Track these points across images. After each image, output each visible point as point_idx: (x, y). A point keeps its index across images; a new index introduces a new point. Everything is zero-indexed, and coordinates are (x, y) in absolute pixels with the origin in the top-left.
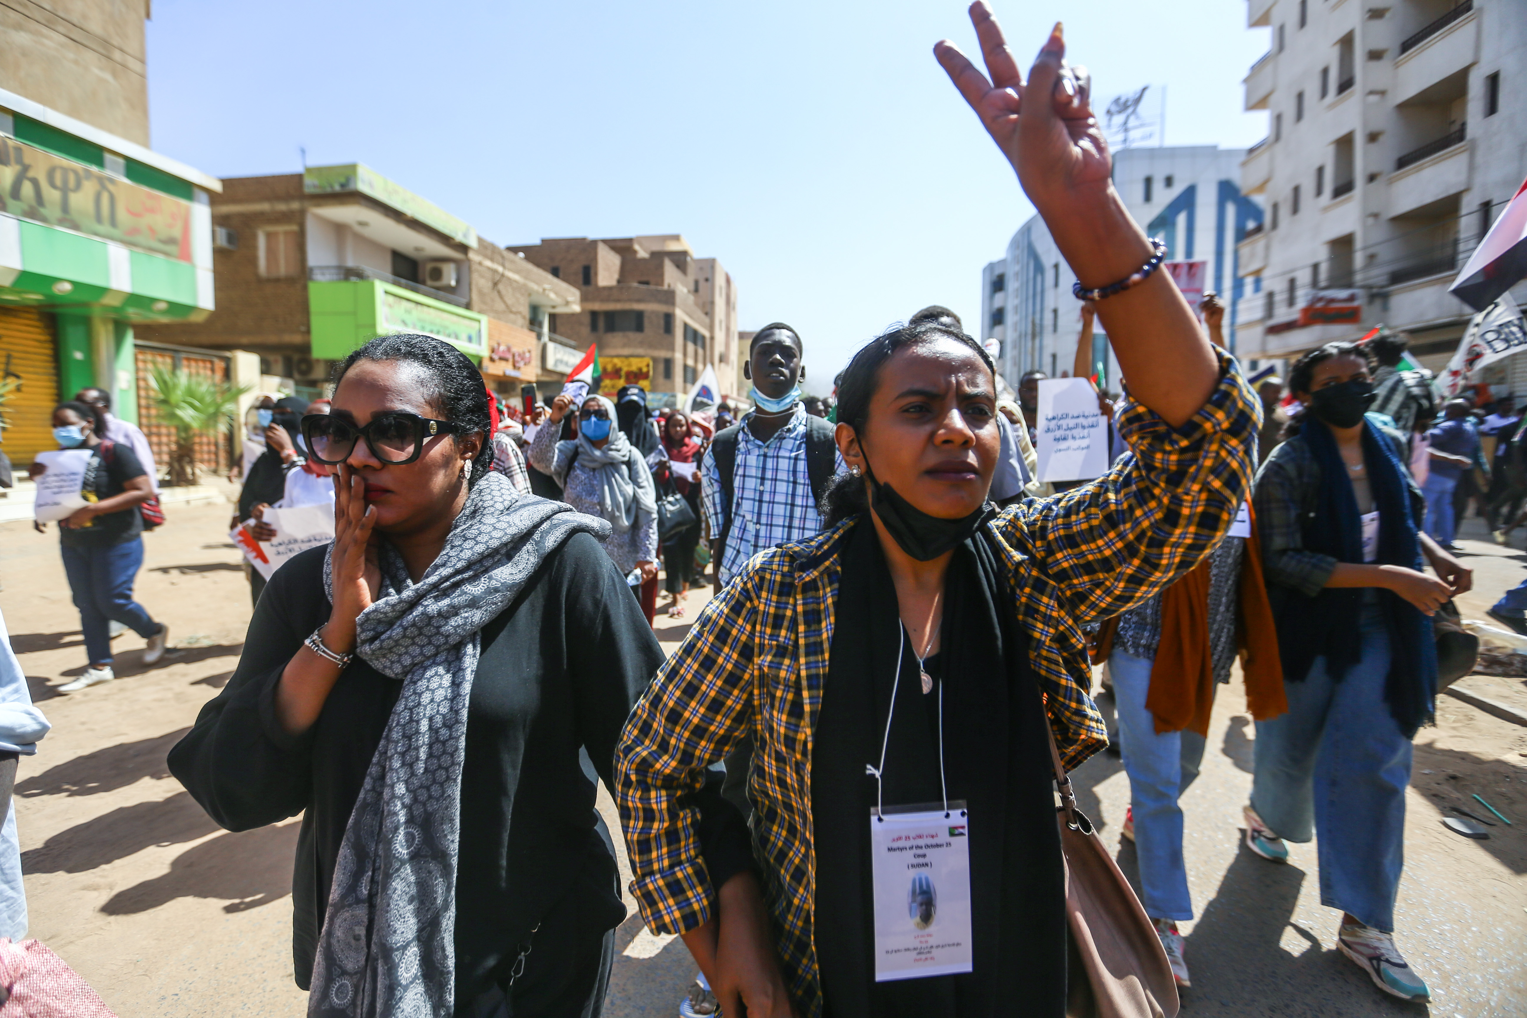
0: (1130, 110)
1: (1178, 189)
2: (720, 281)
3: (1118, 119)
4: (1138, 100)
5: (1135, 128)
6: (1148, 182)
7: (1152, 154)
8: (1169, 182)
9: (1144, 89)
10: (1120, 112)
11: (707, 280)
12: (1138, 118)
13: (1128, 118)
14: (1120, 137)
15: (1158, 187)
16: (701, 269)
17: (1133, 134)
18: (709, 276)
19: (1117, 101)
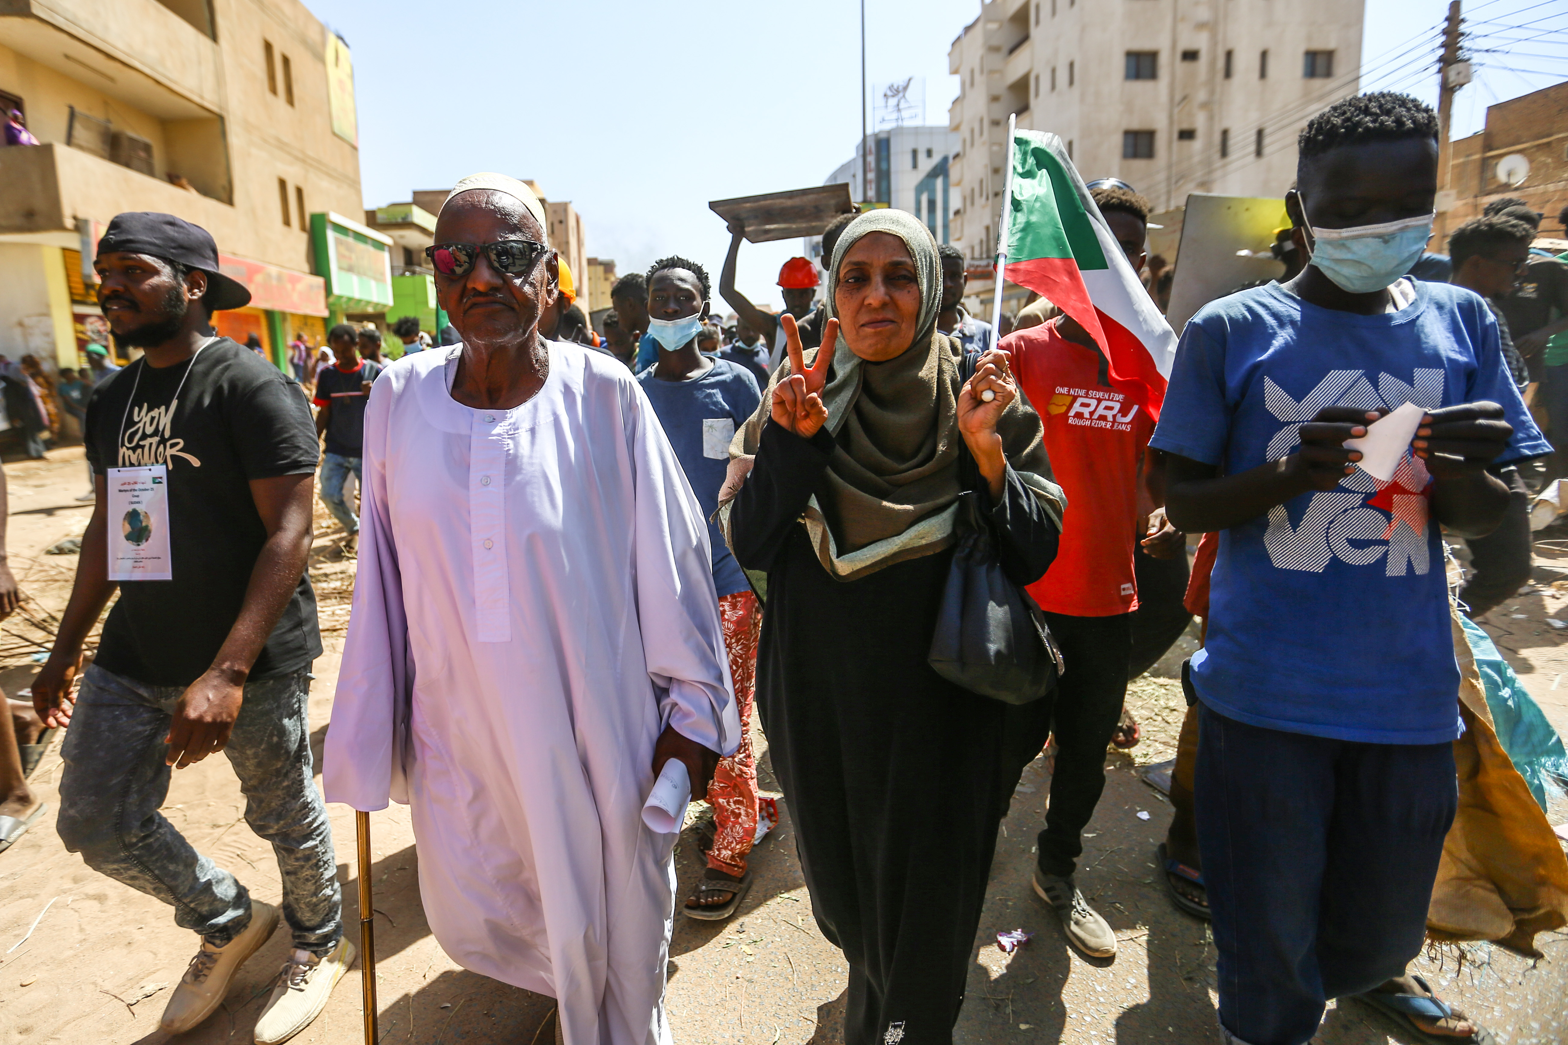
0: (901, 95)
1: (936, 159)
2: (572, 222)
3: (893, 102)
4: (905, 88)
5: (905, 108)
6: (915, 153)
7: (917, 131)
8: (929, 153)
9: (910, 80)
10: (893, 96)
11: (561, 222)
12: (907, 101)
13: (899, 102)
14: (894, 116)
15: (922, 157)
16: (555, 212)
17: (905, 114)
18: (563, 218)
19: (891, 88)
